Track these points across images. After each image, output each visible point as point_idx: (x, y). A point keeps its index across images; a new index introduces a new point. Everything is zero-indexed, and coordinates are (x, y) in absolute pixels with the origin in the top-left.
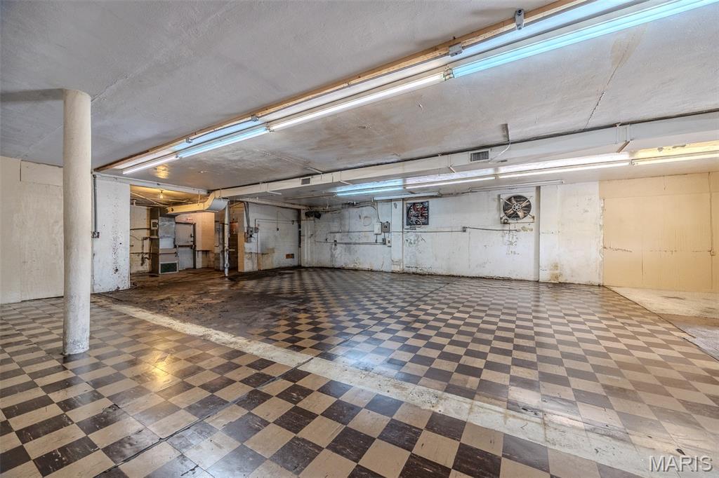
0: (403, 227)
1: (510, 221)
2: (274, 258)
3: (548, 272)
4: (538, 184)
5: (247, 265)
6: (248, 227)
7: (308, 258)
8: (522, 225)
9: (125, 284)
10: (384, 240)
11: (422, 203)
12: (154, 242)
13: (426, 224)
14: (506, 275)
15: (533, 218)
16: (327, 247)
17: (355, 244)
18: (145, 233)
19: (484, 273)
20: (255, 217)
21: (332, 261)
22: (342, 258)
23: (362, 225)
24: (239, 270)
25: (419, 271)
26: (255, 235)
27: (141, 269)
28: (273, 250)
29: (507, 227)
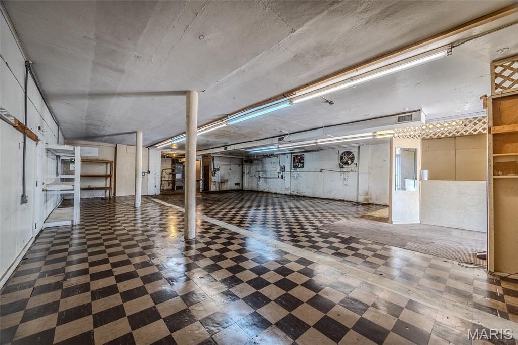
0: (291, 169)
1: (344, 166)
2: (228, 185)
3: (363, 197)
4: (358, 145)
5: (213, 188)
6: (214, 168)
7: (246, 186)
8: (351, 169)
9: (159, 193)
10: (282, 176)
11: (301, 155)
12: (174, 175)
13: (302, 167)
14: (342, 198)
15: (356, 164)
16: (255, 179)
17: (269, 178)
18: (170, 171)
19: (331, 197)
20: (217, 163)
21: (257, 187)
22: (262, 186)
23: (272, 167)
24: (210, 190)
25: (298, 194)
26: (217, 173)
27: (168, 188)
28: (227, 181)
29: (342, 170)
